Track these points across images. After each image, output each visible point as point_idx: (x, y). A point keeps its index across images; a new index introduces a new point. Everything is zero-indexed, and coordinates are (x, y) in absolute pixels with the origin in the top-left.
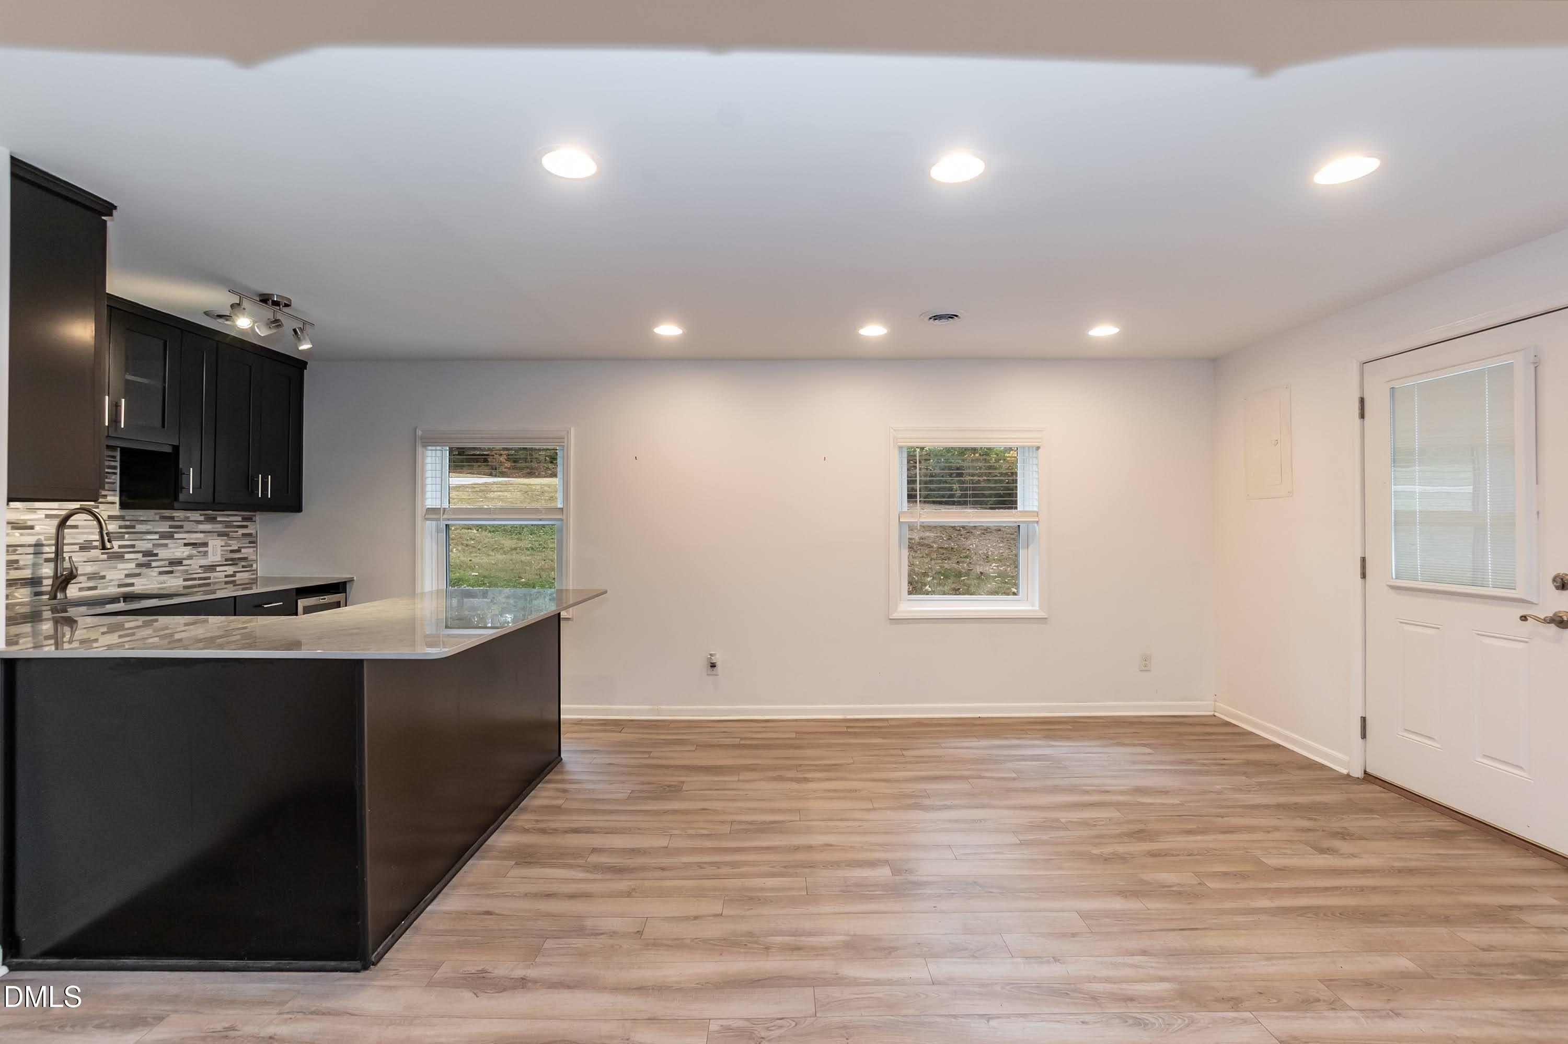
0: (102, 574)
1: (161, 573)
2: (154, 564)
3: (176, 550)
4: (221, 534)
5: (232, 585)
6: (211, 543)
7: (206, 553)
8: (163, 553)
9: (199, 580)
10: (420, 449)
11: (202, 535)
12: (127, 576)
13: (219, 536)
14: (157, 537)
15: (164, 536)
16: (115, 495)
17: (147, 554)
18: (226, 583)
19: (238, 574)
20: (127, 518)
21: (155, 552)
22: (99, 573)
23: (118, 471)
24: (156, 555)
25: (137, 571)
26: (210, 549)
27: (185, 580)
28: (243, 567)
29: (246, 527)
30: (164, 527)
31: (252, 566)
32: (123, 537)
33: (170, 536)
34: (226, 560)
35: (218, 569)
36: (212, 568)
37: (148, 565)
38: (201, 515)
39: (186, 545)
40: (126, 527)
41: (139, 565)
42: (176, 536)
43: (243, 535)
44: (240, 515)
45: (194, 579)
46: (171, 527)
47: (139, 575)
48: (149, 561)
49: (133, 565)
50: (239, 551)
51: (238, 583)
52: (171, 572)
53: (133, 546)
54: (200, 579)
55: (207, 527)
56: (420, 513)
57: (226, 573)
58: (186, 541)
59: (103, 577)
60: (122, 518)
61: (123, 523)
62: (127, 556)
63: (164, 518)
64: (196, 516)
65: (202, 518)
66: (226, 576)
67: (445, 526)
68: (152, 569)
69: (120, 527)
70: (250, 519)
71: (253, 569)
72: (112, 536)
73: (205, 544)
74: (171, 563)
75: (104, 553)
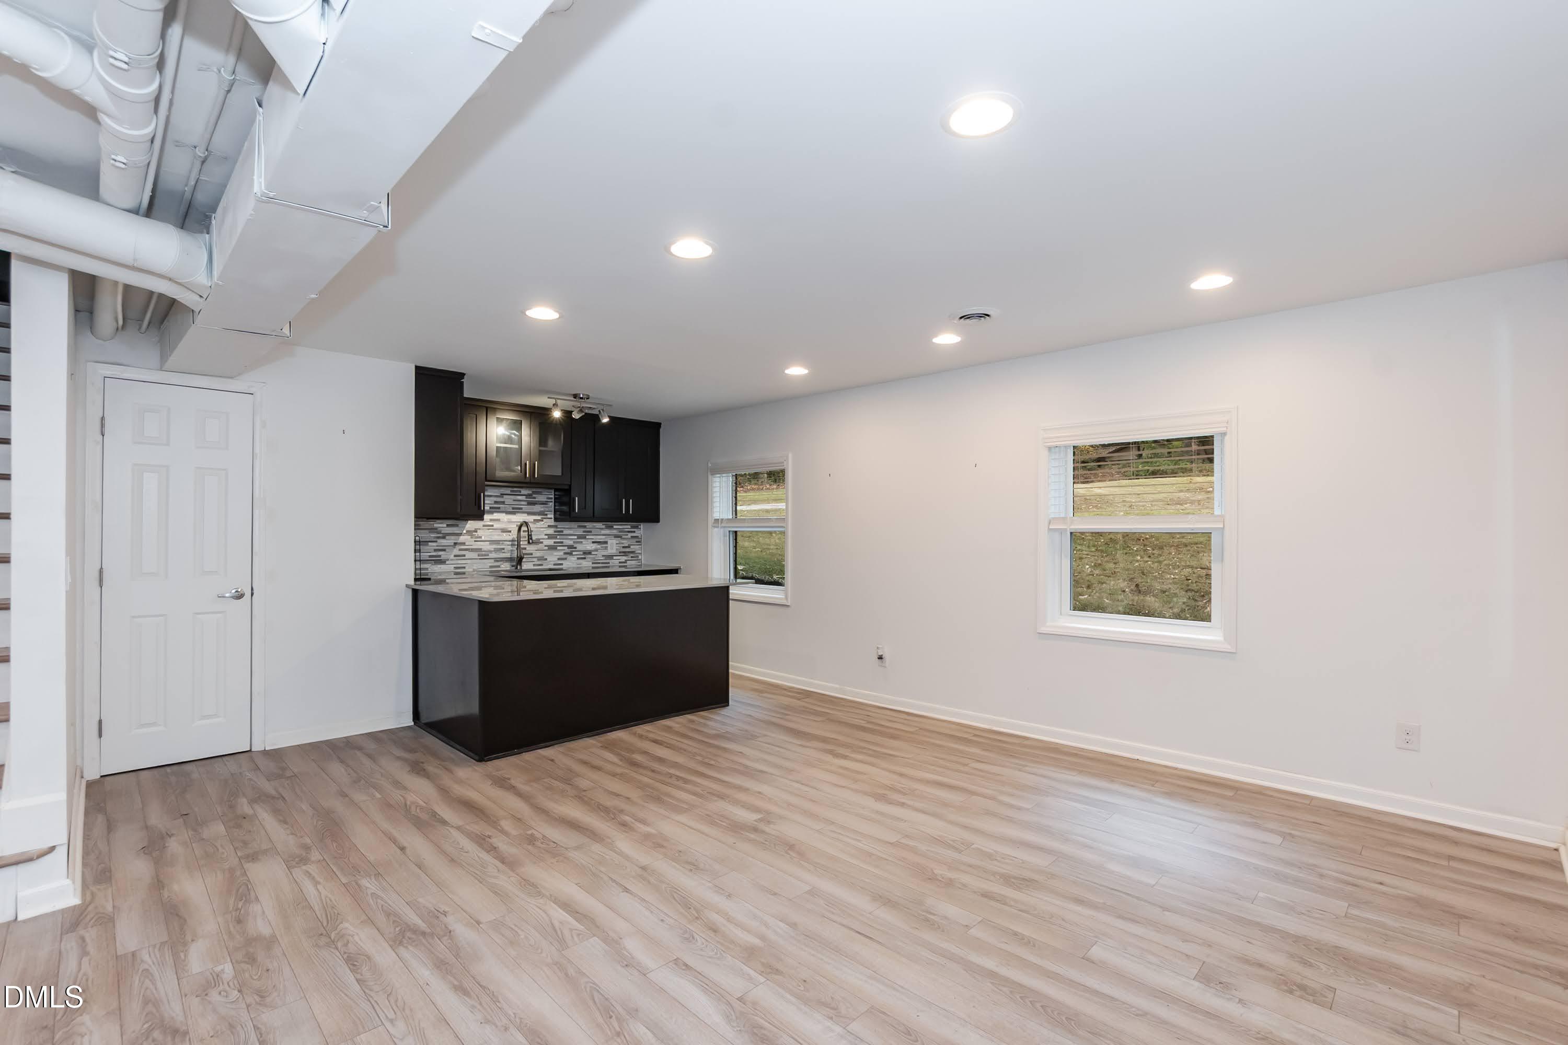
0: (545, 557)
1: (578, 558)
2: (574, 553)
3: (588, 545)
4: (616, 536)
5: (624, 568)
6: (609, 542)
7: (606, 548)
8: (579, 547)
10: (710, 477)
11: (604, 537)
12: (559, 559)
13: (615, 537)
14: (576, 537)
15: (580, 537)
16: (552, 514)
17: (570, 547)
18: (620, 566)
19: (628, 562)
20: (559, 527)
21: (575, 546)
23: (553, 500)
24: (576, 548)
25: (565, 556)
26: (609, 545)
27: (593, 563)
28: (632, 557)
29: (634, 532)
30: (580, 532)
31: (638, 557)
32: (557, 537)
33: (585, 538)
34: (620, 553)
35: (615, 558)
36: (611, 557)
37: (570, 554)
38: (603, 525)
39: (593, 542)
40: (558, 532)
41: (565, 553)
42: (587, 537)
43: (632, 537)
44: (630, 525)
45: (599, 563)
46: (584, 532)
47: (566, 559)
48: (571, 551)
49: (561, 553)
50: (629, 547)
51: (628, 566)
52: (585, 558)
53: (562, 542)
54: (602, 563)
55: (607, 532)
56: (711, 522)
57: (620, 561)
58: (593, 540)
59: (546, 559)
60: (556, 527)
61: (556, 530)
62: (559, 548)
63: (580, 527)
64: (600, 525)
65: (604, 527)
66: (620, 563)
67: (728, 532)
69: (555, 532)
70: (637, 527)
71: (639, 559)
72: (550, 537)
73: (606, 543)
74: (585, 553)
75: (545, 546)
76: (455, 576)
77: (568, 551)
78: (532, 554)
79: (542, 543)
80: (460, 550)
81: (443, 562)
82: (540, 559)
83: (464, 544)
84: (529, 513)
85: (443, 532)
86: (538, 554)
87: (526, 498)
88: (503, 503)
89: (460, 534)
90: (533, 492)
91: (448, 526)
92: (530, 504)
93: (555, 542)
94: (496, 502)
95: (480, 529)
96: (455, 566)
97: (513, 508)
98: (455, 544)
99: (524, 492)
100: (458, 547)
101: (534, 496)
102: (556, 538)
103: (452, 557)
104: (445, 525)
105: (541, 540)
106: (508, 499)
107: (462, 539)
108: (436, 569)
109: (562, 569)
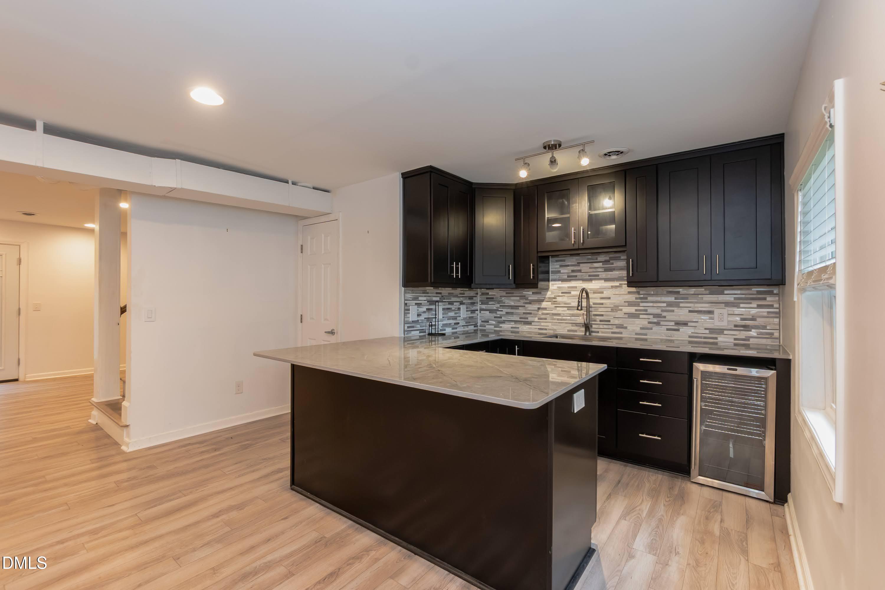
0: (625, 325)
1: (668, 330)
2: (662, 323)
3: (682, 314)
4: (729, 305)
5: (743, 348)
6: (717, 312)
7: (712, 319)
8: (669, 316)
9: (704, 339)
11: (707, 305)
12: (641, 328)
13: (726, 306)
14: (665, 305)
15: (670, 304)
17: (656, 316)
18: (735, 345)
19: (751, 340)
20: (641, 293)
21: (663, 315)
22: (623, 325)
24: (665, 317)
25: (650, 326)
26: (716, 316)
27: (690, 337)
28: (759, 334)
29: (765, 299)
30: (671, 299)
31: (771, 334)
32: (639, 304)
33: (677, 305)
34: (736, 326)
35: (725, 332)
36: (721, 331)
37: (658, 324)
38: (705, 289)
39: (690, 312)
40: (641, 298)
41: (650, 323)
42: (681, 305)
43: (760, 306)
44: (754, 289)
45: (701, 337)
46: (676, 298)
47: (651, 329)
48: (658, 320)
49: (645, 323)
50: (753, 319)
51: (751, 346)
52: (678, 330)
53: (646, 310)
54: (705, 338)
55: (713, 298)
57: (736, 337)
58: (690, 309)
59: (626, 328)
60: (638, 293)
61: (638, 296)
62: (641, 316)
63: (671, 292)
64: (701, 290)
65: (707, 292)
66: (735, 339)
68: (660, 326)
69: (636, 298)
70: (771, 293)
71: (773, 337)
72: (630, 304)
73: (711, 312)
74: (678, 323)
75: (625, 314)
77: (655, 320)
78: (609, 321)
79: (621, 310)
80: (543, 314)
81: (529, 323)
82: (621, 326)
83: (545, 309)
84: (606, 280)
85: (530, 298)
86: (617, 322)
87: (603, 265)
88: (580, 271)
89: (543, 301)
90: (610, 258)
91: (533, 293)
92: (606, 270)
93: (636, 310)
94: (573, 271)
95: (559, 296)
96: (539, 327)
97: (589, 276)
98: (539, 309)
99: (602, 258)
100: (540, 312)
101: (611, 262)
102: (639, 306)
103: (536, 319)
104: (531, 293)
105: (620, 308)
106: (585, 267)
107: (544, 304)
108: (525, 328)
109: (646, 340)
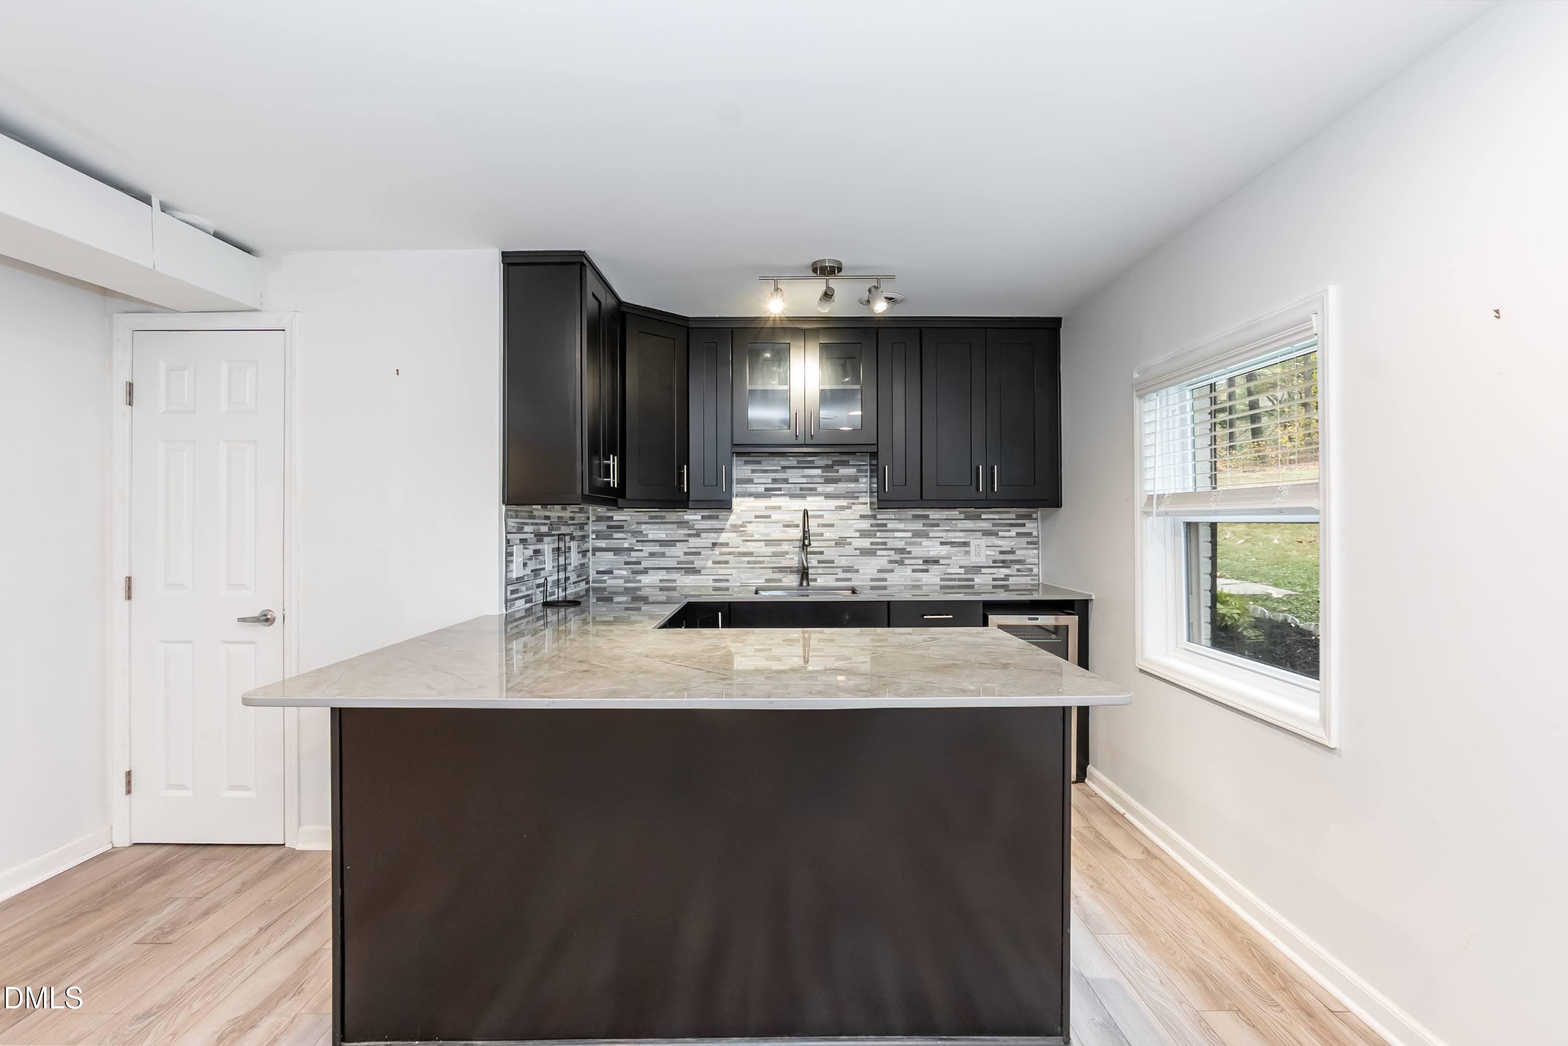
0: (856, 567)
1: (914, 571)
2: (906, 562)
3: (931, 548)
4: (986, 533)
5: (1003, 590)
6: (973, 543)
7: (967, 553)
8: (916, 551)
9: (958, 581)
11: (962, 534)
12: (879, 571)
13: (983, 535)
14: (910, 534)
15: (917, 534)
16: (866, 496)
17: (898, 551)
18: (994, 587)
19: (1011, 578)
20: (878, 517)
21: (908, 550)
22: (853, 567)
23: (868, 474)
24: (910, 553)
25: (890, 566)
26: (972, 548)
27: (942, 580)
28: (1018, 570)
29: (1024, 525)
30: (918, 526)
31: (1031, 570)
32: (876, 534)
33: (926, 536)
34: (994, 562)
35: (983, 570)
36: (977, 569)
37: (901, 563)
38: (960, 513)
39: (942, 543)
40: (878, 525)
41: (891, 562)
42: (931, 534)
43: (1018, 534)
44: (1013, 512)
45: (954, 580)
46: (924, 525)
47: (892, 571)
48: (901, 558)
49: (884, 562)
50: (1012, 552)
51: (1011, 588)
52: (927, 571)
53: (885, 544)
54: (960, 580)
55: (969, 524)
56: (1139, 500)
57: (994, 576)
58: (942, 540)
59: (857, 571)
60: (874, 517)
61: (874, 522)
62: (879, 553)
63: (916, 517)
64: (955, 513)
65: (962, 516)
66: (994, 580)
67: (1184, 524)
68: (904, 566)
69: (872, 526)
70: (1029, 517)
71: (1033, 573)
72: (864, 534)
73: (966, 544)
74: (926, 562)
75: (856, 549)
76: (714, 593)
77: (897, 557)
78: (833, 562)
79: (850, 544)
80: (721, 554)
81: (696, 571)
82: (848, 569)
83: (726, 545)
84: (828, 496)
85: (696, 527)
86: (844, 562)
87: (822, 472)
88: (786, 481)
89: (721, 530)
90: (834, 461)
91: (703, 517)
92: (828, 481)
93: (872, 544)
94: (775, 481)
95: (750, 522)
96: (714, 577)
97: (802, 489)
98: (714, 545)
99: (819, 461)
100: (717, 551)
101: (836, 468)
102: (875, 536)
103: (710, 564)
104: (699, 517)
105: (849, 540)
106: (795, 476)
107: (724, 537)
108: (688, 581)
109: (885, 588)
